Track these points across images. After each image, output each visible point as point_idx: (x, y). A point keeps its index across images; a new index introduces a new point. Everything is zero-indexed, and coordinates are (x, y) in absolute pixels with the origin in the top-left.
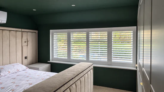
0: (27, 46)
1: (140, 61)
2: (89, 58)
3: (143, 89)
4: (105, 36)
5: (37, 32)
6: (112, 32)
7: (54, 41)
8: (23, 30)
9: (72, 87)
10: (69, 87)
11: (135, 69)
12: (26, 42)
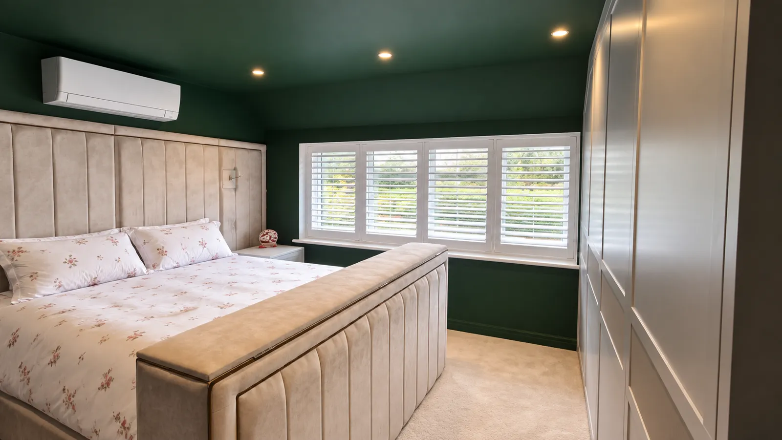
0: (235, 189)
1: (593, 242)
2: (426, 230)
3: (601, 325)
4: (480, 163)
5: (263, 148)
6: (504, 149)
7: (313, 176)
8: (223, 142)
9: (377, 313)
10: (366, 314)
11: (572, 265)
12: (234, 180)
